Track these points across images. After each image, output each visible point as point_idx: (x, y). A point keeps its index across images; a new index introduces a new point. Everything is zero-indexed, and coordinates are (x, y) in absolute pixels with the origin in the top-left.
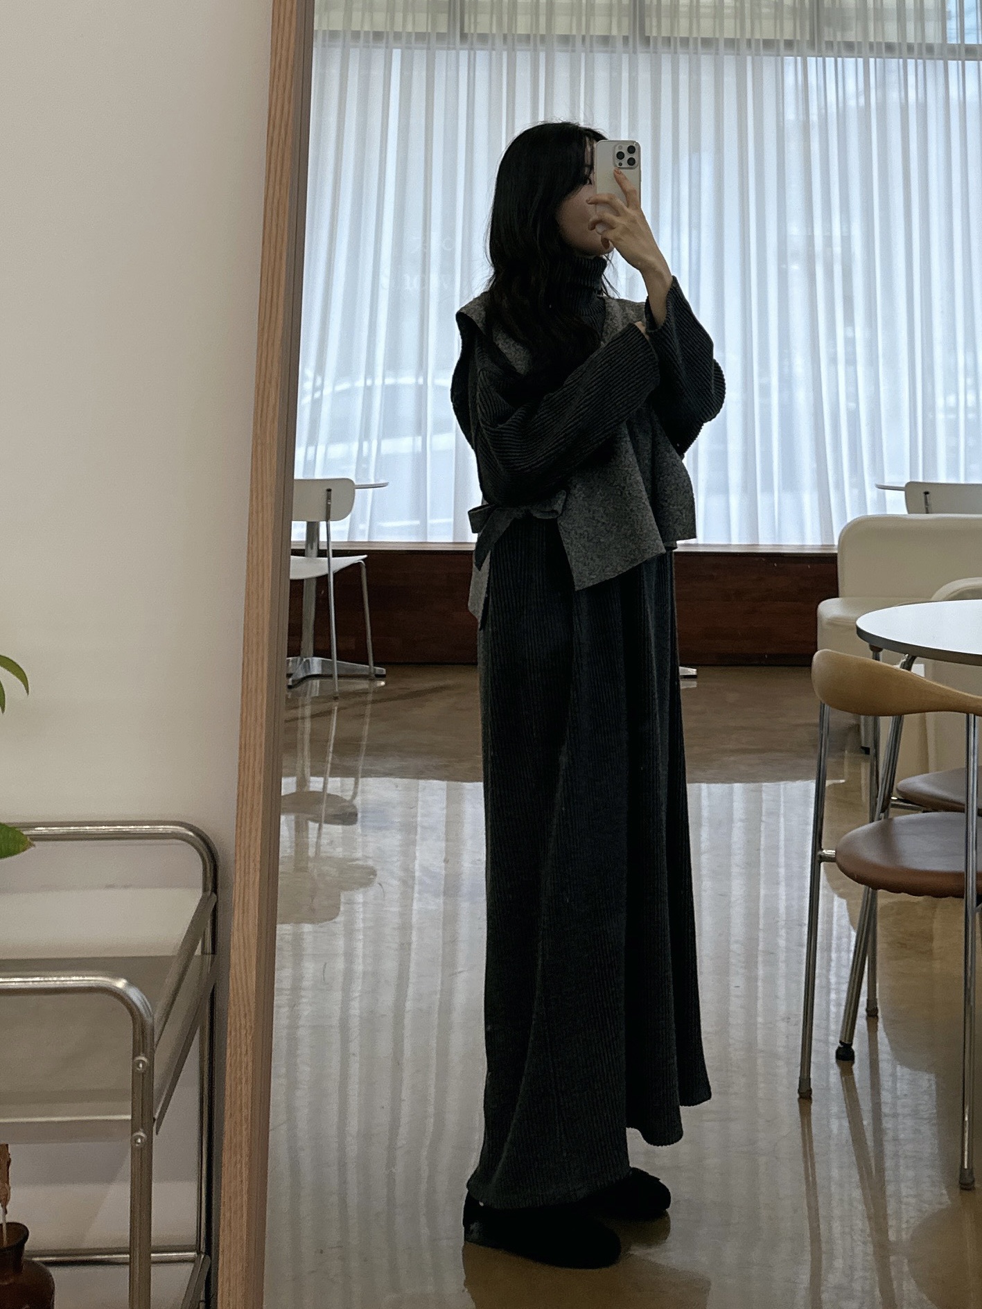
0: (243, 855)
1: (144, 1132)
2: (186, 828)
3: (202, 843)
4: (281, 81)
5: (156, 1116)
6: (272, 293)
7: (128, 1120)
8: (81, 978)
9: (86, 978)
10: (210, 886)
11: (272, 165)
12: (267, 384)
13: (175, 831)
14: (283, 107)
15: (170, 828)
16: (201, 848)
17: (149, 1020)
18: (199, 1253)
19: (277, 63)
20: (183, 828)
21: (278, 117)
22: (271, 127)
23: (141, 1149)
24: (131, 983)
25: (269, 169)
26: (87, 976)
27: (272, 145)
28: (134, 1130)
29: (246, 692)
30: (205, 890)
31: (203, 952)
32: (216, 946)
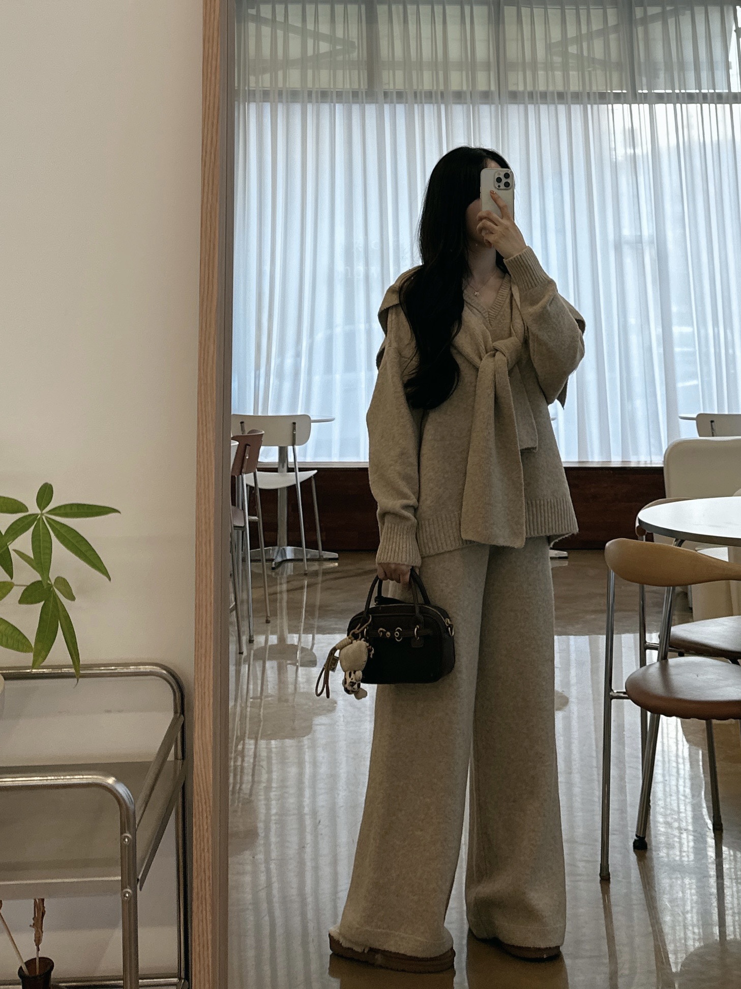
0: (200, 683)
1: (131, 889)
2: (160, 667)
3: (171, 677)
5: (140, 877)
6: (209, 273)
7: (118, 881)
8: (81, 777)
9: (85, 777)
10: (179, 709)
11: (206, 182)
13: (152, 670)
14: (212, 138)
15: (148, 668)
16: (171, 681)
17: (131, 807)
18: (180, 979)
19: (207, 106)
20: (158, 668)
23: (129, 902)
24: (119, 780)
26: (86, 775)
28: (123, 887)
30: (176, 712)
31: (176, 758)
32: (185, 753)
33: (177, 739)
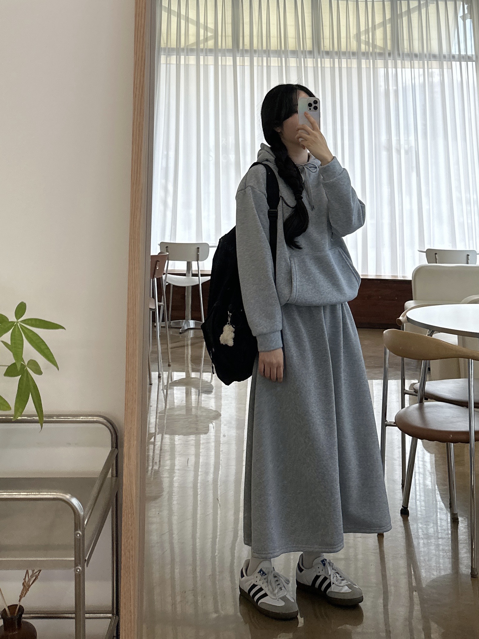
1: (81, 566)
5: (87, 558)
7: (72, 560)
9: (52, 494)
10: (114, 445)
13: (98, 420)
15: (95, 419)
16: (110, 427)
17: (82, 514)
18: (113, 614)
20: (101, 418)
23: (80, 574)
24: (73, 496)
28: (76, 565)
29: (128, 355)
30: (112, 447)
31: (112, 476)
32: (118, 473)
33: (113, 464)
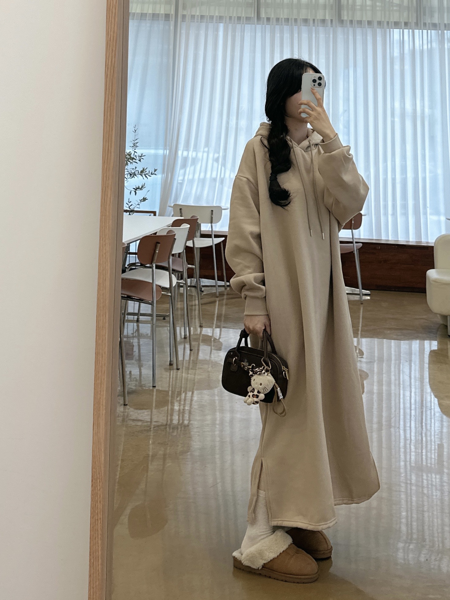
4: (111, 47)
12: (106, 188)
21: (110, 63)
22: (107, 69)
25: (106, 90)
27: (107, 78)
29: (98, 329)
